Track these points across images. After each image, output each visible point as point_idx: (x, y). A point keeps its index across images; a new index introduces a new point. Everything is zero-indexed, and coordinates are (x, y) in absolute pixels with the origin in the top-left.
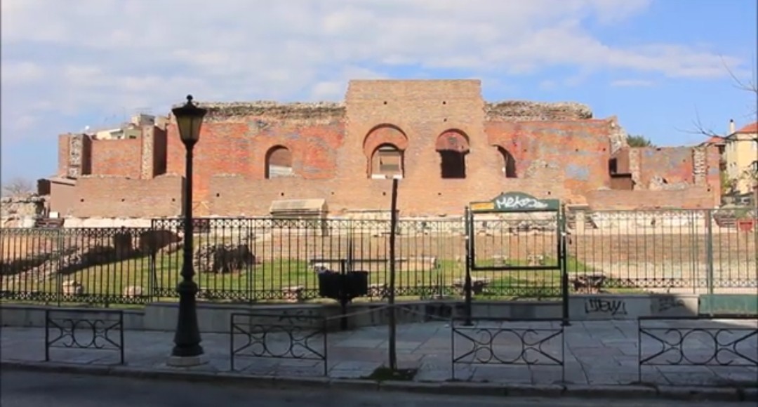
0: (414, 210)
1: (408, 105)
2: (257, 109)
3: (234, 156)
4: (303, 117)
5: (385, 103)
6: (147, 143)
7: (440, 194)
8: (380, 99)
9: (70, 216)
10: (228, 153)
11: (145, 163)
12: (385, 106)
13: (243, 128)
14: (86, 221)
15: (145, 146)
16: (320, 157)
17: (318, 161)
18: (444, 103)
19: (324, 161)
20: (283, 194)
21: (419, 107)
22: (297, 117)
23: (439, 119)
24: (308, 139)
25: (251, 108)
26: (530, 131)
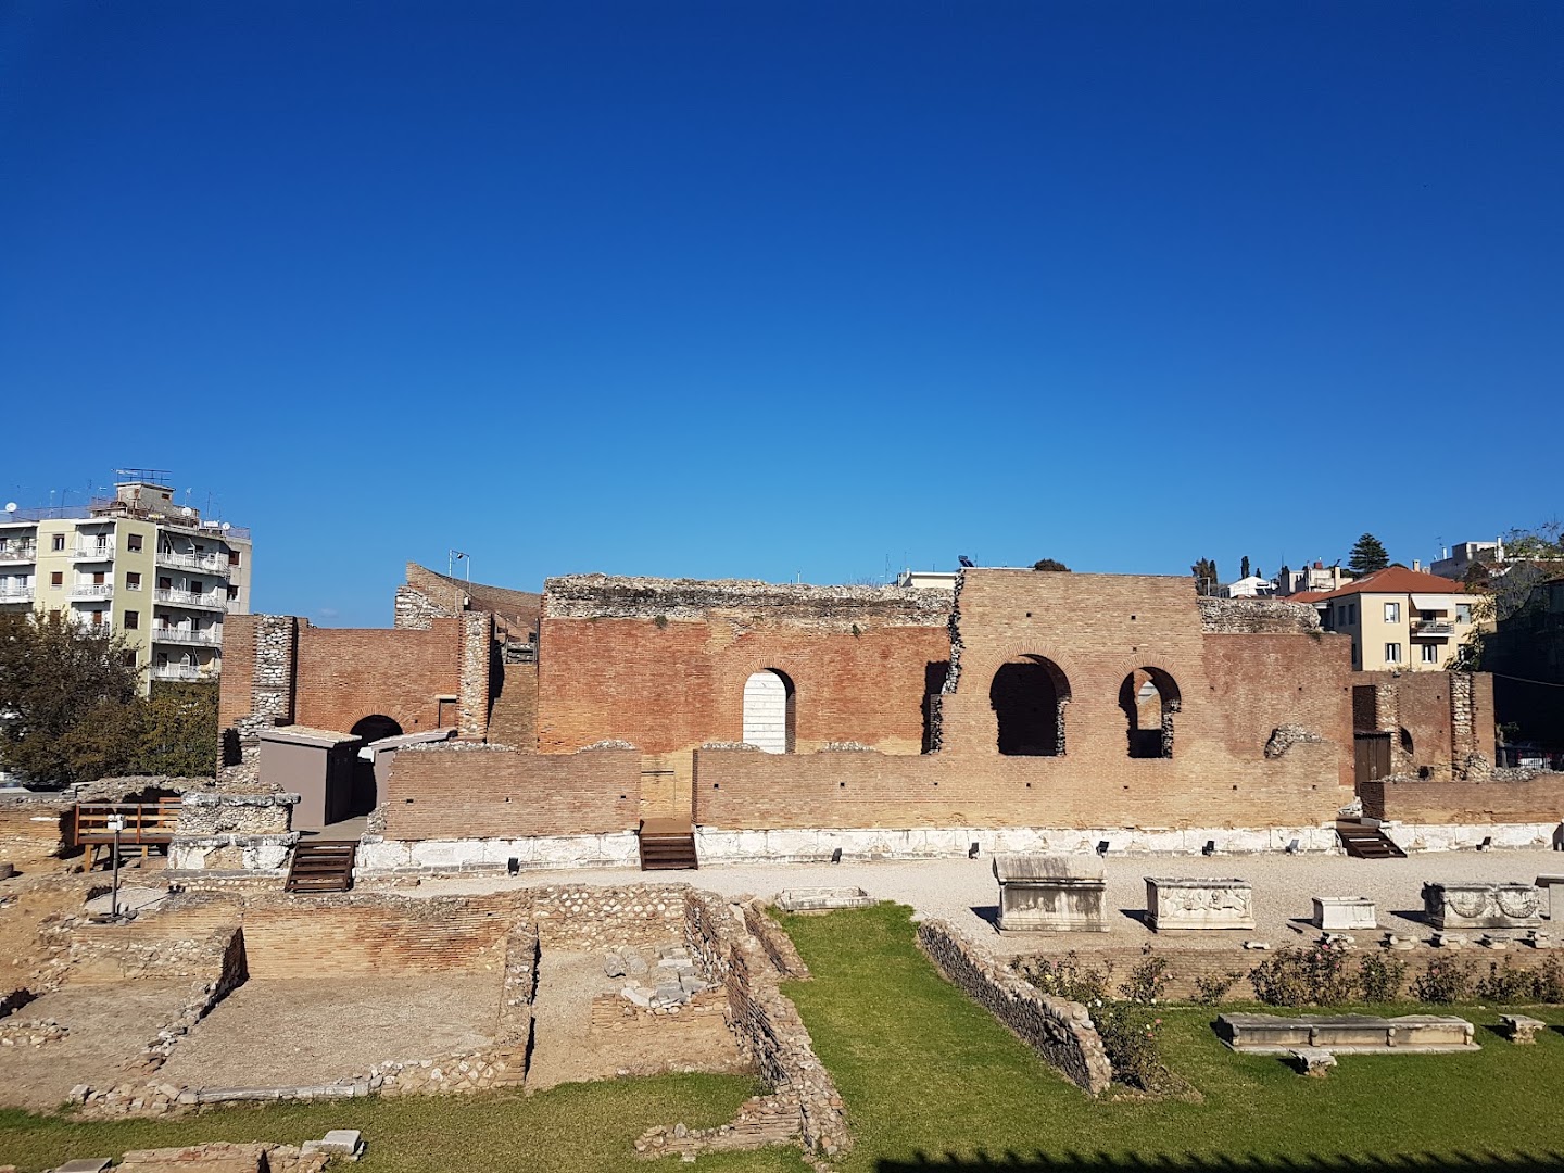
0: (1082, 815)
1: (1070, 619)
2: (731, 596)
3: (681, 687)
4: (815, 613)
5: (1029, 615)
6: (474, 649)
7: (1126, 787)
8: (1019, 607)
9: (381, 838)
10: (671, 682)
11: (468, 690)
12: (1029, 619)
13: (701, 632)
14: (419, 848)
15: (469, 654)
16: (850, 693)
17: (845, 701)
18: (1133, 618)
19: (855, 700)
20: (842, 784)
21: (1089, 625)
22: (805, 615)
23: (1121, 649)
24: (827, 658)
25: (719, 594)
26: (1221, 652)
